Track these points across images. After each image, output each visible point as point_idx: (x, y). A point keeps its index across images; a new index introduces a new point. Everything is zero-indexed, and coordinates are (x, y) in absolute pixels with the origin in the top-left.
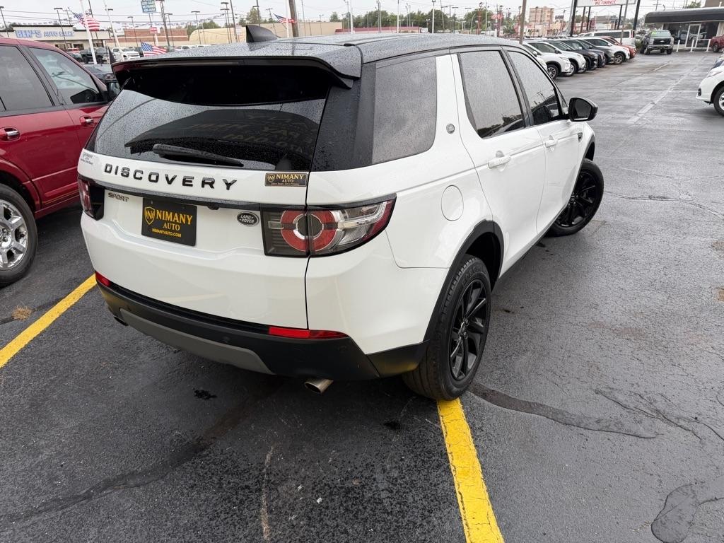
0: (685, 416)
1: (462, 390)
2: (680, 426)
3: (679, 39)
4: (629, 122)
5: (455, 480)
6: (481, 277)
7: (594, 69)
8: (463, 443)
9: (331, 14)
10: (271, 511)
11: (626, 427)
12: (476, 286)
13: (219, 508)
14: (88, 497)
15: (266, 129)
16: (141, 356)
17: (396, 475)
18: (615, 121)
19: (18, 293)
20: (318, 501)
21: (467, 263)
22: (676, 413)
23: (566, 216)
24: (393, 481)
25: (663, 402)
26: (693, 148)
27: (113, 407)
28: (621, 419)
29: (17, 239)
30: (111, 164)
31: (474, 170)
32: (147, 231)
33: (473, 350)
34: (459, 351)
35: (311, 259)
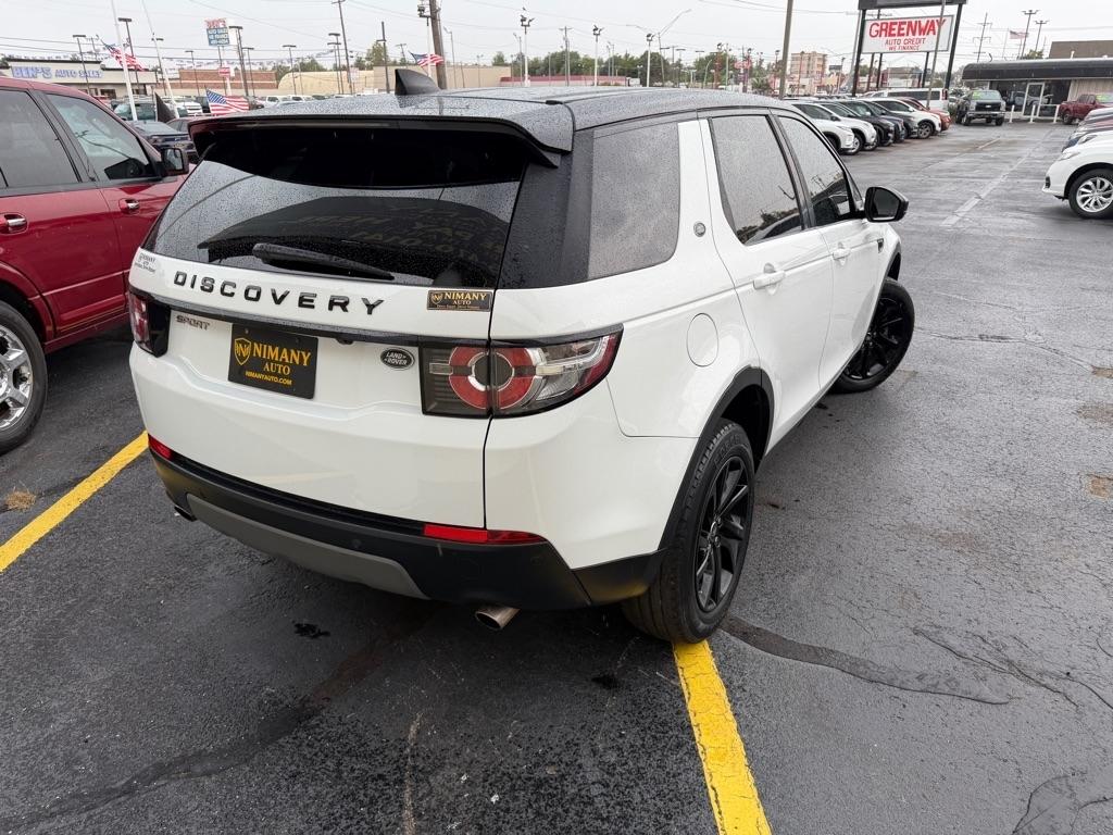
0: (1052, 670)
1: (712, 626)
2: (1045, 686)
3: (1014, 103)
4: (943, 224)
5: (704, 766)
6: (741, 453)
7: (888, 146)
8: (714, 710)
9: (495, 55)
10: (420, 815)
11: (963, 686)
12: (734, 466)
13: (337, 810)
14: (129, 791)
15: (419, 226)
16: (211, 568)
17: (613, 760)
18: (924, 223)
19: (14, 468)
20: (494, 799)
21: (722, 431)
22: (1038, 665)
23: (858, 364)
24: (610, 769)
25: (1018, 648)
26: (1041, 264)
27: (167, 648)
28: (955, 674)
29: (16, 385)
30: (185, 271)
31: (733, 292)
32: (237, 374)
33: (728, 566)
34: (709, 567)
35: (493, 420)
